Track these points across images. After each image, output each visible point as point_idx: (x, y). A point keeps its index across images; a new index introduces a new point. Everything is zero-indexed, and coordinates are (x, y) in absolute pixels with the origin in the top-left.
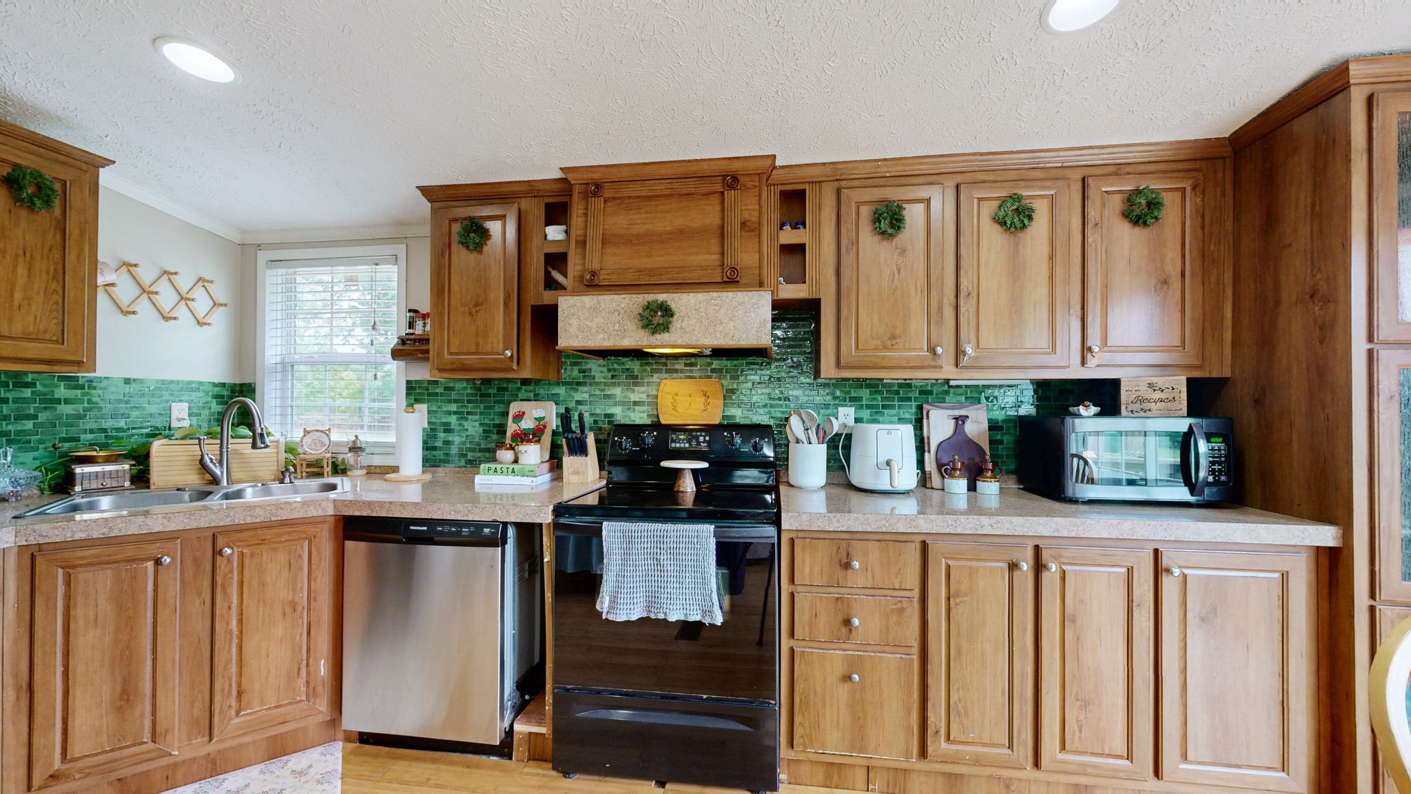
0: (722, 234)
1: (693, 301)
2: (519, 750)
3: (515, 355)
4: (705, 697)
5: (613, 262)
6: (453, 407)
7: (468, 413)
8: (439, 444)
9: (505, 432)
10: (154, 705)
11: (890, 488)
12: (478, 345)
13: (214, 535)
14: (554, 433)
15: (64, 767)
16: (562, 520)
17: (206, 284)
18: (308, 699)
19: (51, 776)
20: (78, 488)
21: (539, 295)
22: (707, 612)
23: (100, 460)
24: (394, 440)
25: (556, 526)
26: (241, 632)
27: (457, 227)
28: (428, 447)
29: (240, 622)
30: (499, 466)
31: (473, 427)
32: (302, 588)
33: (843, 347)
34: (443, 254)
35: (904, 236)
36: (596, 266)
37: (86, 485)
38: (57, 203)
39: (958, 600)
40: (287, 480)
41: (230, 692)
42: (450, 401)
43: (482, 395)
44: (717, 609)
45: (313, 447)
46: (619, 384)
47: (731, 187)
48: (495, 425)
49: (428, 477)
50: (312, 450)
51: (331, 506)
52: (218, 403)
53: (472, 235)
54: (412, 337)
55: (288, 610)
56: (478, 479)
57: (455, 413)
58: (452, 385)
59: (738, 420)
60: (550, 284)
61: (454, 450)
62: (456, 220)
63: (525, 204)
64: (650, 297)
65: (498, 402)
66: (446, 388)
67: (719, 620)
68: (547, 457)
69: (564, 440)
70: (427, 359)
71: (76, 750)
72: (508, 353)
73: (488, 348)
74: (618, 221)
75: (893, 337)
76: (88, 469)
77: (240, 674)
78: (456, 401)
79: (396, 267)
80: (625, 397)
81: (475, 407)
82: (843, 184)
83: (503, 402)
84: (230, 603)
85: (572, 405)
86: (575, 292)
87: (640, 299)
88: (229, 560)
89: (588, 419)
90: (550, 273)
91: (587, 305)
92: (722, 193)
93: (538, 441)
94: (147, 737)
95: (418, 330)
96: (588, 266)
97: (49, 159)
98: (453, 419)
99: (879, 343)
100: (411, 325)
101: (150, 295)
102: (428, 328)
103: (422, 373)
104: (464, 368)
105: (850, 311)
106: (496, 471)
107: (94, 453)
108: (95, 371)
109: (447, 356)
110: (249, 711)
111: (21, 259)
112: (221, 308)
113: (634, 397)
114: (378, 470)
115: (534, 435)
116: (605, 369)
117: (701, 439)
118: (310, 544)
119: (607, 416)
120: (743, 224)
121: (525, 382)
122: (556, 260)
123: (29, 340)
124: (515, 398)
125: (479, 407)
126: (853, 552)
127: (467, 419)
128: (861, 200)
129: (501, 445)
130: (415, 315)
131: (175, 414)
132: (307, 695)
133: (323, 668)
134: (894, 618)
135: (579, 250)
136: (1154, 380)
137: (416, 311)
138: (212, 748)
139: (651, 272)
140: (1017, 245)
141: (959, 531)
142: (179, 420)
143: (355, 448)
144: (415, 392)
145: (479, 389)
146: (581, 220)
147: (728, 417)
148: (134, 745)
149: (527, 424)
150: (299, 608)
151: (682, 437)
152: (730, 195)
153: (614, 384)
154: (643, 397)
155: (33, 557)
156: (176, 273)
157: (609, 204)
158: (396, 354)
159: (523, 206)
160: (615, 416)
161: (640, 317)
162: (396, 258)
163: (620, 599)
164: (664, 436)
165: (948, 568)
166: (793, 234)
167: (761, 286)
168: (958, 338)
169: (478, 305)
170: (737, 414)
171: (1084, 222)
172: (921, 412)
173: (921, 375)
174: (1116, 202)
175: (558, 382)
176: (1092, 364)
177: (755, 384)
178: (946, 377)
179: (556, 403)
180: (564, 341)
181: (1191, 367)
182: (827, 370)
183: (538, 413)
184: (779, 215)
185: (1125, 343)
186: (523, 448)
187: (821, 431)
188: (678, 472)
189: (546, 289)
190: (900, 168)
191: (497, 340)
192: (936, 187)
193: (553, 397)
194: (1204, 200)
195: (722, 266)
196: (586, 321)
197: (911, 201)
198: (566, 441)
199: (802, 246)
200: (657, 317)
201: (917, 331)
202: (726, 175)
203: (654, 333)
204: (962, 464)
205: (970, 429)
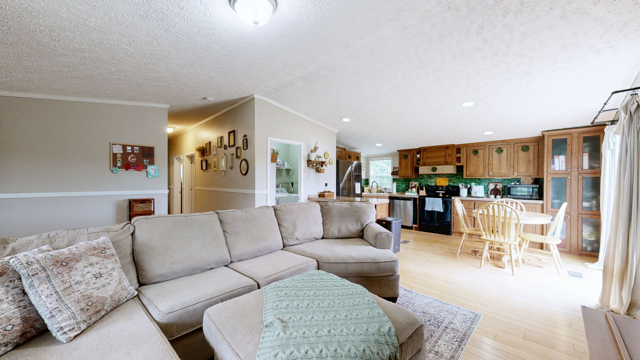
0: (445, 157)
1: (439, 167)
2: (414, 228)
3: (412, 175)
4: (440, 221)
5: (428, 161)
6: (400, 183)
7: (403, 184)
11: (476, 196)
12: (406, 173)
14: (418, 187)
16: (420, 198)
21: (415, 165)
22: (440, 210)
24: (391, 188)
27: (403, 156)
28: (397, 189)
31: (404, 186)
33: (467, 173)
34: (401, 160)
35: (478, 155)
36: (425, 162)
38: (359, 159)
43: (405, 181)
44: (442, 209)
45: (379, 188)
47: (447, 149)
48: (408, 186)
49: (398, 193)
52: (365, 182)
53: (405, 158)
56: (406, 193)
58: (401, 179)
60: (418, 164)
61: (400, 189)
63: (413, 152)
64: (433, 167)
66: (399, 180)
67: (442, 211)
68: (417, 191)
70: (398, 175)
72: (410, 174)
74: (429, 155)
75: (476, 171)
80: (430, 181)
82: (468, 147)
83: (409, 182)
85: (421, 182)
86: (422, 166)
87: (432, 167)
89: (424, 185)
90: (418, 162)
91: (423, 168)
95: (395, 170)
96: (424, 162)
97: (358, 154)
98: (400, 185)
99: (474, 172)
100: (394, 169)
102: (398, 170)
103: (396, 177)
104: (403, 177)
105: (468, 167)
106: (409, 192)
109: (401, 175)
112: (365, 167)
113: (432, 181)
114: (389, 192)
115: (415, 187)
116: (427, 176)
117: (444, 188)
120: (449, 155)
121: (413, 179)
122: (419, 160)
124: (411, 181)
125: (405, 183)
126: (464, 201)
128: (471, 150)
129: (409, 189)
130: (394, 168)
135: (422, 159)
136: (526, 178)
139: (433, 163)
140: (500, 156)
141: (480, 200)
143: (385, 189)
144: (394, 180)
146: (423, 155)
147: (450, 185)
149: (413, 185)
151: (441, 188)
152: (447, 150)
153: (428, 179)
154: (434, 181)
157: (427, 152)
158: (391, 174)
160: (428, 184)
161: (432, 169)
162: (391, 159)
163: (428, 208)
164: (437, 188)
165: (478, 205)
166: (458, 155)
167: (451, 164)
168: (489, 171)
169: (406, 167)
170: (451, 184)
171: (514, 151)
172: (488, 184)
173: (481, 178)
174: (520, 148)
175: (418, 179)
176: (515, 175)
177: (455, 179)
178: (486, 178)
179: (418, 182)
180: (420, 173)
181: (536, 176)
182: (465, 177)
183: (415, 184)
184: (456, 152)
185: (522, 172)
186: (413, 189)
187: (466, 187)
188: (439, 193)
189: (417, 164)
190: (477, 144)
191: (409, 172)
192: (485, 147)
193: (418, 181)
194: (538, 147)
195: (445, 161)
196: (423, 170)
197: (479, 149)
198: (420, 188)
199: (460, 157)
200: (434, 169)
201: (481, 170)
202: (446, 147)
203: (434, 172)
204: (494, 193)
205: (498, 187)
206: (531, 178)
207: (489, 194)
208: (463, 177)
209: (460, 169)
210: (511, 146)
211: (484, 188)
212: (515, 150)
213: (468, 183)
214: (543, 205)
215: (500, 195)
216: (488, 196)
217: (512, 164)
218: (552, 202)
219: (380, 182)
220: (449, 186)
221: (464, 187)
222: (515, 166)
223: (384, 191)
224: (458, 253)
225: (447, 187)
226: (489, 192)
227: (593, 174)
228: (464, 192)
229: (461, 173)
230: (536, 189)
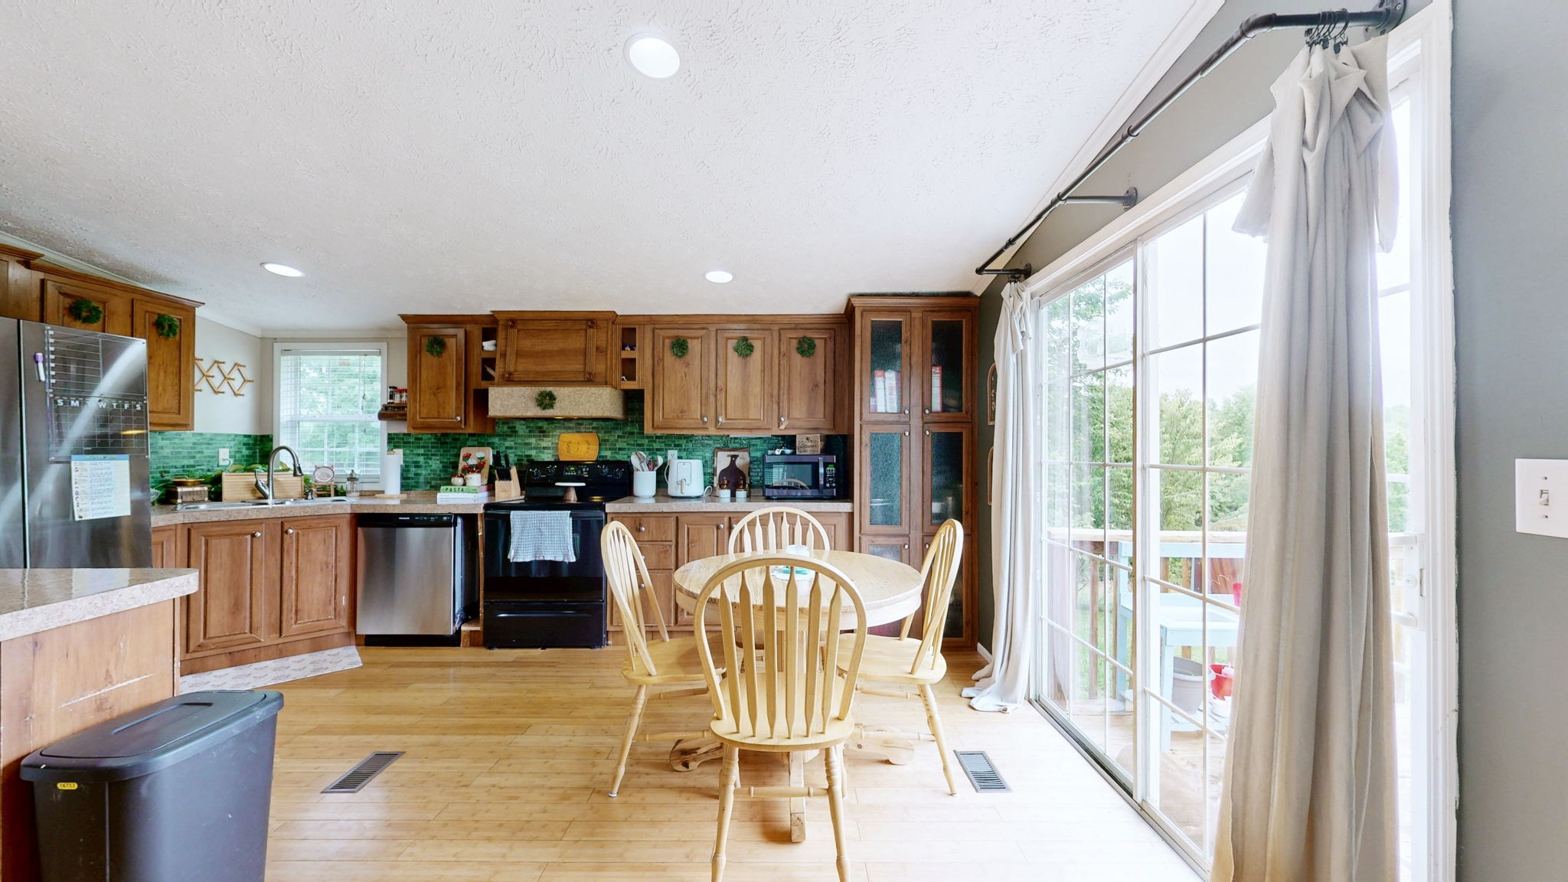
0: (585, 353)
1: (567, 392)
2: (464, 640)
3: (463, 419)
4: (566, 600)
5: (523, 366)
6: (422, 451)
7: (432, 455)
8: (411, 475)
9: (457, 467)
10: (251, 613)
11: (681, 495)
12: (439, 412)
13: (282, 523)
14: (491, 467)
15: (204, 641)
16: (489, 512)
17: (240, 368)
18: (335, 618)
19: (199, 646)
20: (179, 501)
21: (477, 382)
22: (566, 555)
23: (189, 484)
24: (379, 473)
25: (486, 515)
26: (297, 577)
27: (425, 341)
28: (404, 478)
29: (297, 571)
30: (453, 487)
31: (435, 464)
32: (332, 555)
33: (656, 417)
34: (416, 358)
35: (688, 357)
36: (512, 369)
37: (185, 499)
38: (178, 334)
39: (693, 545)
40: (310, 497)
41: (291, 609)
42: (419, 447)
43: (442, 443)
44: (572, 552)
45: (322, 477)
46: (534, 436)
47: (591, 327)
48: (450, 463)
49: (404, 496)
50: (322, 479)
51: (349, 508)
52: (247, 449)
53: (435, 346)
54: (392, 405)
55: (324, 567)
56: (439, 495)
57: (422, 455)
58: (420, 436)
59: (608, 458)
60: (487, 377)
61: (422, 479)
62: (424, 336)
63: (469, 327)
64: (542, 389)
65: (453, 448)
66: (417, 439)
67: (573, 559)
68: (485, 482)
69: (496, 471)
70: (406, 420)
71: (211, 633)
72: (459, 418)
73: (446, 415)
74: (527, 344)
75: (682, 412)
76: (185, 489)
77: (297, 601)
78: (423, 447)
79: (380, 357)
80: (538, 444)
81: (437, 451)
82: (657, 326)
83: (456, 448)
84: (292, 560)
85: (504, 449)
86: (499, 385)
87: (537, 390)
88: (291, 537)
89: (512, 458)
90: (486, 369)
91: (506, 392)
92: (586, 330)
93: (479, 472)
94: (247, 631)
95: (397, 400)
96: (507, 369)
97: (172, 307)
98: (421, 459)
99: (675, 414)
100: (391, 397)
101: (208, 378)
102: (404, 399)
103: (401, 428)
104: (429, 427)
105: (659, 397)
106: (451, 490)
107: (185, 480)
108: (193, 429)
109: (418, 419)
110: (302, 621)
111: (161, 368)
112: (248, 383)
113: (544, 444)
114: (367, 494)
115: (478, 468)
116: (524, 427)
117: (584, 470)
118: (336, 530)
119: (527, 456)
120: (597, 348)
121: (471, 435)
122: (489, 362)
123: (165, 413)
124: (465, 445)
125: (440, 451)
126: (643, 523)
127: (431, 459)
128: (665, 335)
129: (455, 475)
130: (394, 391)
131: (221, 456)
132: (335, 616)
133: (344, 601)
134: (662, 555)
135: (502, 359)
136: (809, 436)
137: (394, 388)
138: (281, 641)
139: (544, 374)
140: (746, 364)
141: (692, 510)
142: (224, 460)
143: (352, 479)
144: (393, 441)
145: (440, 439)
146: (504, 341)
147: (602, 457)
148: (240, 634)
149: (472, 461)
150: (330, 567)
151: (572, 469)
152: (590, 331)
153: (531, 436)
154: (549, 444)
155: (189, 530)
156: (223, 363)
157: (521, 332)
158: (381, 416)
159: (468, 329)
160: (530, 456)
161: (537, 400)
162: (380, 354)
163: (521, 551)
164: (560, 468)
165: (688, 529)
166: (627, 354)
167: (606, 384)
168: (716, 411)
169: (439, 388)
170: (608, 454)
171: (780, 353)
172: (714, 453)
173: (696, 433)
174: (794, 343)
175: (494, 435)
176: (782, 427)
177: (619, 437)
178: (708, 433)
179: (493, 448)
180: (492, 413)
181: (829, 429)
182: (648, 429)
183: (480, 454)
184: (619, 343)
185: (798, 417)
186: (469, 476)
187: (652, 464)
188: (567, 488)
189: (483, 379)
190: (686, 319)
191: (452, 410)
192: (705, 331)
193: (489, 445)
194: (835, 344)
195: (585, 371)
196: (505, 401)
197: (691, 338)
198: (498, 472)
199: (634, 360)
200: (546, 400)
201: (695, 409)
202: (588, 320)
203: (544, 409)
204: (728, 482)
205: (739, 462)
206: (819, 435)
207: (715, 485)
208: (643, 429)
209: (633, 401)
210: (772, 334)
211: (704, 466)
212: (782, 350)
213: (657, 449)
214: (851, 515)
215: (744, 488)
216: (712, 495)
217: (775, 392)
218: (871, 507)
219: (331, 450)
220: (601, 462)
221: (646, 468)
222: (781, 398)
223: (347, 486)
224: (616, 789)
225: (593, 466)
226: (716, 480)
227: (950, 425)
228: (645, 482)
229: (636, 416)
230: (831, 469)
